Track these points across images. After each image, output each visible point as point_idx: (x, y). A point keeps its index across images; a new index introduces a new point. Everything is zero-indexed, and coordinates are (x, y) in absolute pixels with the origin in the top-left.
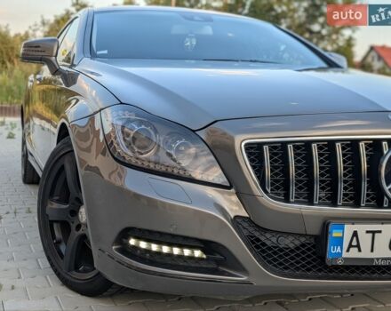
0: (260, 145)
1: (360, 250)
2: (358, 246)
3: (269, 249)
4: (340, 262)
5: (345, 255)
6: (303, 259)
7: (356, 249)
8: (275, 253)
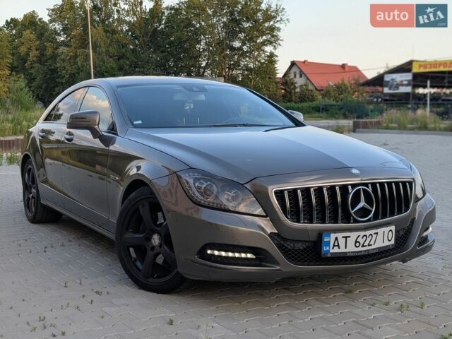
0: (282, 191)
1: (339, 248)
2: (338, 246)
3: (290, 250)
4: (329, 255)
5: (331, 251)
6: (308, 255)
7: (337, 247)
8: (293, 253)
